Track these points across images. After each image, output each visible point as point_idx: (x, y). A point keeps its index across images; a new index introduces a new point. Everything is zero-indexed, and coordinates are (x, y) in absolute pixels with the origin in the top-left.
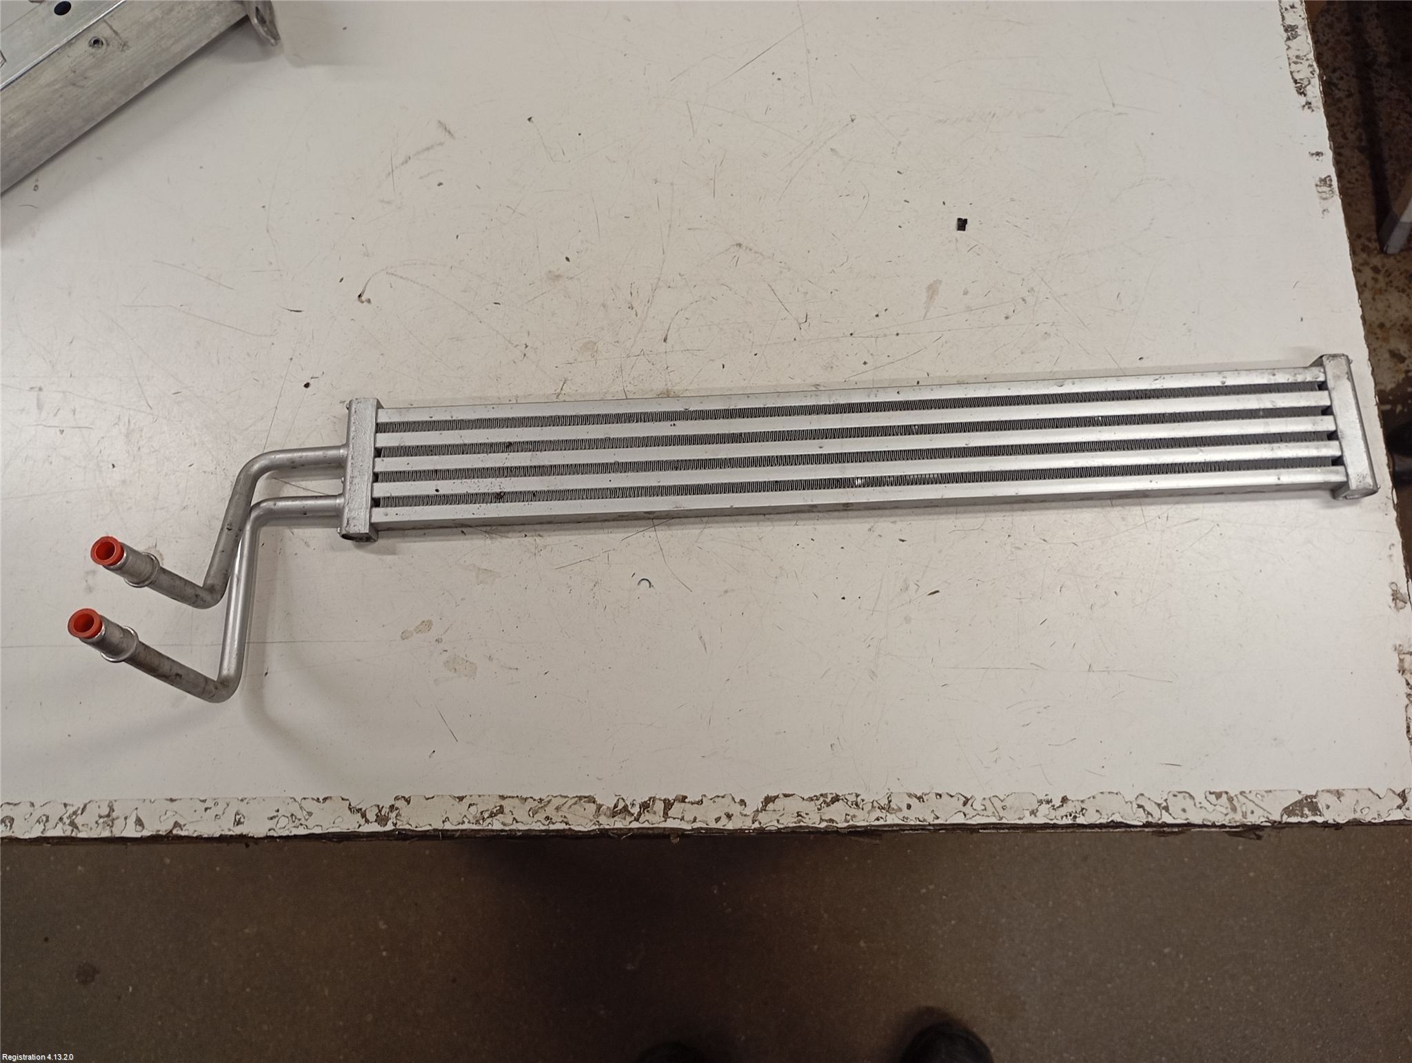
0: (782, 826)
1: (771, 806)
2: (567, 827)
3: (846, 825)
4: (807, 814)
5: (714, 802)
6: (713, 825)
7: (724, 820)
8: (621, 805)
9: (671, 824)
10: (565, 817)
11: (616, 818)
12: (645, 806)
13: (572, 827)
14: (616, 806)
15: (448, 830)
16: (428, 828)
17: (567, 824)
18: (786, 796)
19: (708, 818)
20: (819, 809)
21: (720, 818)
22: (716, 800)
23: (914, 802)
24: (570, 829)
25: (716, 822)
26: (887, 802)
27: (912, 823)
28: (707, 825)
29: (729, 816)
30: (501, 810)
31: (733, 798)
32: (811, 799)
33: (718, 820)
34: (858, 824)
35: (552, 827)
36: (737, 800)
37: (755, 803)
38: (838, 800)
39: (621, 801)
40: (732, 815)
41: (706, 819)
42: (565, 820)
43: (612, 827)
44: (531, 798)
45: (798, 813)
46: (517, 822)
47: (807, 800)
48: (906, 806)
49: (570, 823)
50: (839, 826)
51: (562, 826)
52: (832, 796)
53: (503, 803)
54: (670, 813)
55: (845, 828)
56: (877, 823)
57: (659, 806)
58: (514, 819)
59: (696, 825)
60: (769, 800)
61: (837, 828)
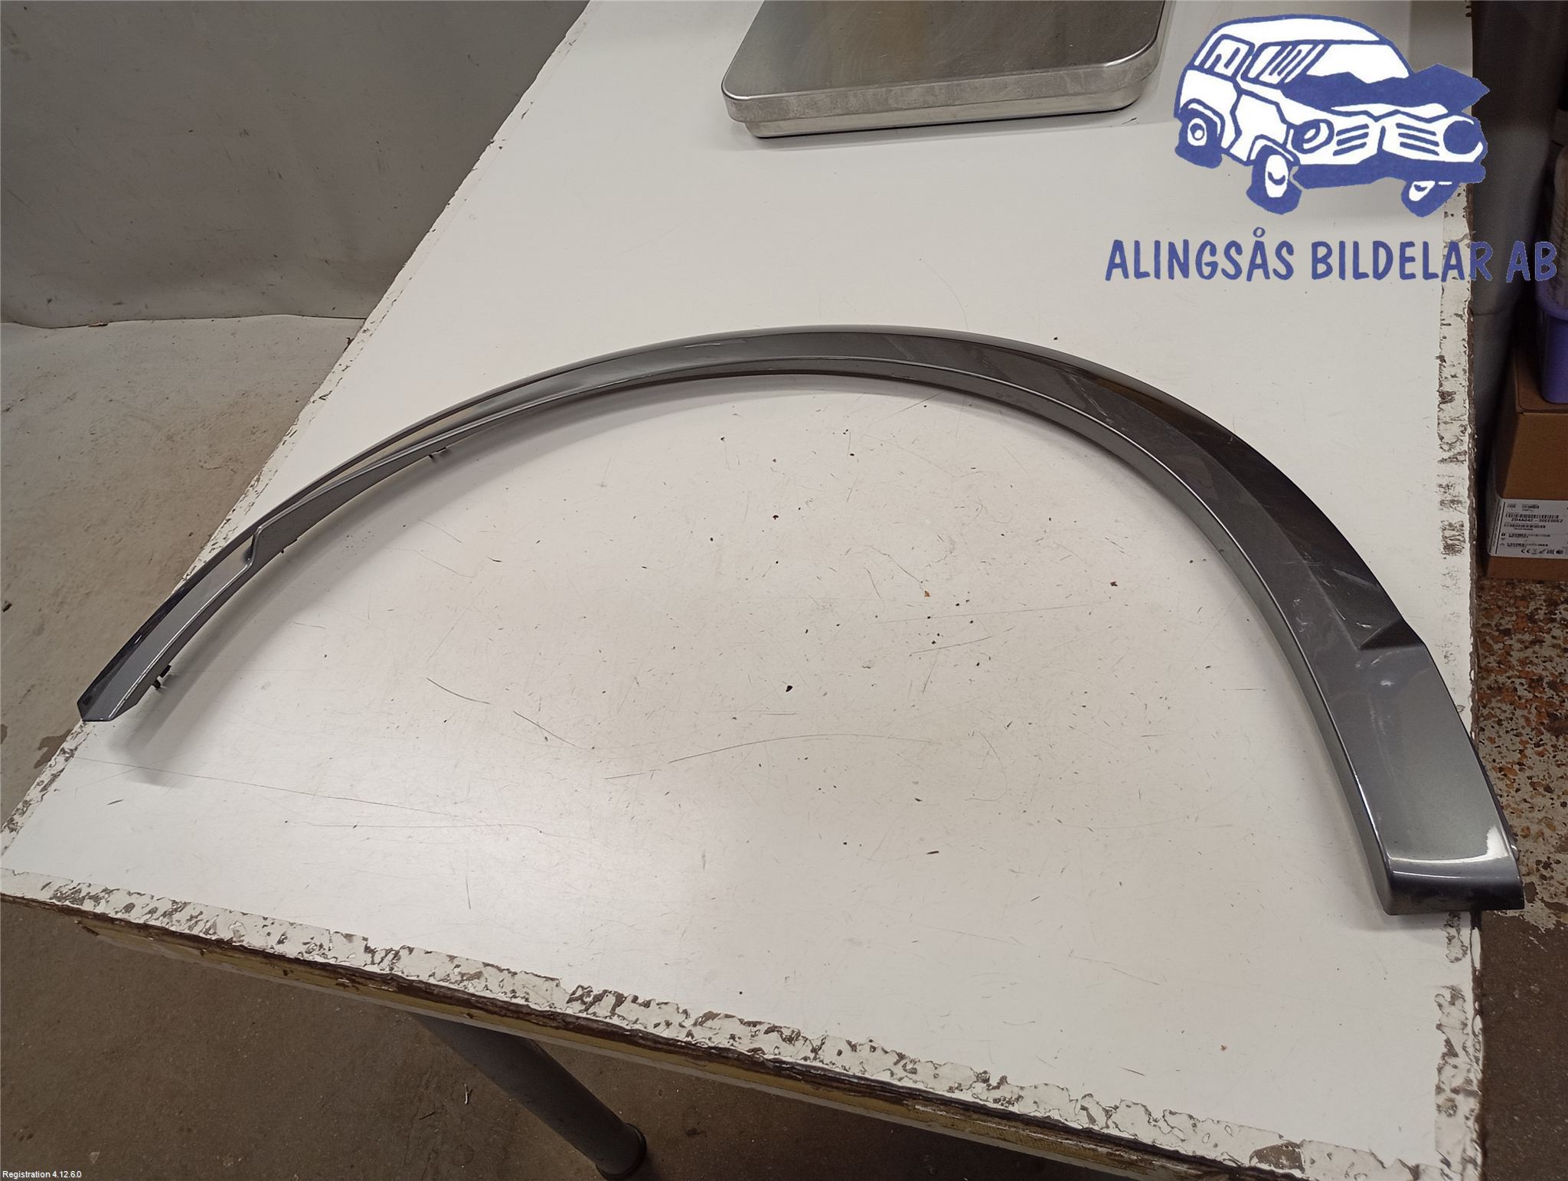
0: (713, 1045)
1: (709, 1023)
2: (526, 1003)
3: (772, 1057)
4: (739, 1038)
5: (660, 1008)
6: (651, 1030)
7: (663, 1026)
8: (579, 992)
9: (615, 1021)
10: (528, 994)
11: (568, 1005)
12: (598, 998)
13: (530, 1004)
14: (574, 993)
15: (430, 984)
16: (416, 979)
17: (527, 1000)
18: (727, 1016)
19: (647, 1022)
20: (752, 1036)
21: (659, 1024)
22: (663, 1006)
23: (846, 1048)
24: (528, 1006)
25: (655, 1027)
26: (819, 1044)
27: (837, 1070)
28: (645, 1028)
29: (668, 1024)
30: (478, 975)
31: (678, 1008)
32: (749, 1024)
33: (656, 1026)
34: (784, 1059)
35: (514, 1001)
36: (681, 1011)
37: (695, 1014)
38: (773, 1031)
39: (580, 989)
40: (671, 1023)
41: (646, 1022)
42: (527, 996)
43: (562, 1012)
44: (508, 970)
45: (731, 1035)
46: (487, 989)
47: (744, 1025)
48: (837, 1051)
49: (530, 1000)
50: (765, 1056)
51: (522, 1002)
52: (769, 1026)
53: (483, 970)
54: (618, 1010)
55: (770, 1060)
56: (802, 1062)
57: (610, 1000)
58: (486, 986)
59: (636, 1027)
60: (710, 1016)
61: (764, 1059)
